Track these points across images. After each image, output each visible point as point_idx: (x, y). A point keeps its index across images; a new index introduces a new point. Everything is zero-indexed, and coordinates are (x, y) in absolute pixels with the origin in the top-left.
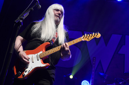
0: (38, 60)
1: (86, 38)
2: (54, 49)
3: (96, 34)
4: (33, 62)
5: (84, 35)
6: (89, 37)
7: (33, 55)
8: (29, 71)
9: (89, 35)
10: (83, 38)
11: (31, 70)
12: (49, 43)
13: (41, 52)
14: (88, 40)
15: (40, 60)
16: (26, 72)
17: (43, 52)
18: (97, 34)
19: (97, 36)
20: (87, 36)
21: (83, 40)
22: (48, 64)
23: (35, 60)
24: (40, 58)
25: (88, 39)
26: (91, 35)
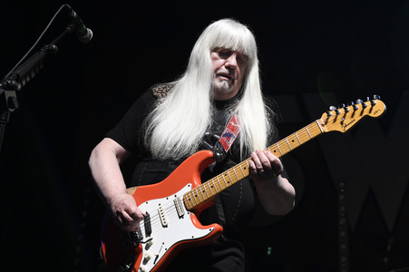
0: (180, 217)
1: (335, 120)
2: (228, 172)
3: (368, 104)
4: (166, 226)
5: (327, 110)
6: (344, 117)
7: (163, 201)
8: (157, 256)
9: (345, 109)
10: (326, 123)
11: (163, 252)
12: (211, 153)
13: (187, 189)
14: (341, 129)
15: (187, 216)
16: (146, 261)
17: (194, 186)
18: (373, 105)
19: (371, 109)
20: (337, 113)
21: (326, 129)
22: (215, 227)
23: (171, 217)
24: (187, 210)
25: (342, 123)
26: (350, 108)
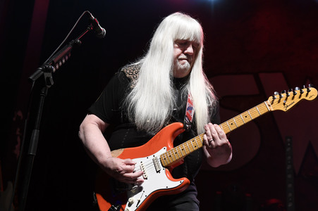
0: (157, 172)
1: (279, 102)
2: (195, 139)
3: (305, 90)
4: (146, 179)
5: (273, 95)
6: (286, 99)
7: (144, 159)
8: (139, 201)
9: (287, 94)
10: (272, 104)
11: (144, 198)
12: (181, 125)
13: (163, 151)
14: (284, 109)
15: (163, 171)
16: (130, 205)
17: (168, 149)
18: (308, 91)
19: (307, 94)
20: (281, 97)
21: (272, 109)
22: (184, 180)
23: (150, 172)
24: (163, 166)
25: (284, 104)
26: (291, 93)
